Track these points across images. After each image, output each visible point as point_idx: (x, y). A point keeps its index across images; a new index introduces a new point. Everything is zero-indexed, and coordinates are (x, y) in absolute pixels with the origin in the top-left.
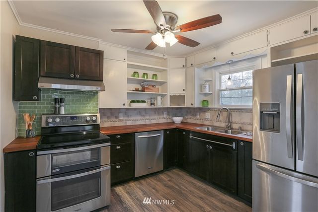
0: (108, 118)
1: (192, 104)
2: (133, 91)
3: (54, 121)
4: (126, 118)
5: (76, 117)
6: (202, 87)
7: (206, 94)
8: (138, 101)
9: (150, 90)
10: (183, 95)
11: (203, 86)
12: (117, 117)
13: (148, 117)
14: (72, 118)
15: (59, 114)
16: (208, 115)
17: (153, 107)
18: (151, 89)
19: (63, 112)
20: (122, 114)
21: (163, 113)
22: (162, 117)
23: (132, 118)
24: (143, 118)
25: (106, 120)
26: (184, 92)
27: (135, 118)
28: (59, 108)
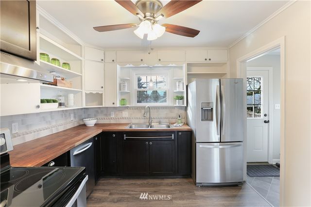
6: (121, 86)
7: (125, 93)
8: (48, 101)
9: (63, 85)
10: (100, 93)
13: (54, 123)
16: (125, 114)
20: (16, 124)
22: (68, 121)
23: (33, 128)
24: (48, 125)
27: (37, 128)
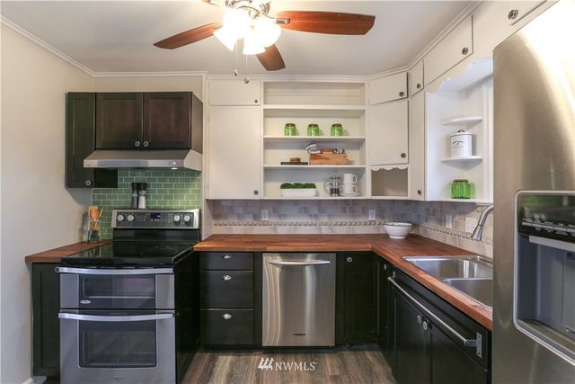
0: (239, 216)
1: (419, 192)
2: (282, 163)
3: (125, 219)
4: (274, 220)
5: (159, 214)
6: (450, 143)
7: (466, 164)
8: (297, 186)
9: (323, 161)
10: (402, 167)
11: (453, 140)
12: (256, 217)
13: (325, 220)
14: (154, 216)
15: (137, 208)
16: (471, 223)
17: (335, 197)
18: (326, 159)
19: (142, 205)
20: (266, 211)
21: (365, 212)
22: (362, 220)
23: (289, 220)
24: (314, 221)
25: (236, 221)
26: (405, 160)
27: (295, 221)
28: (138, 198)
